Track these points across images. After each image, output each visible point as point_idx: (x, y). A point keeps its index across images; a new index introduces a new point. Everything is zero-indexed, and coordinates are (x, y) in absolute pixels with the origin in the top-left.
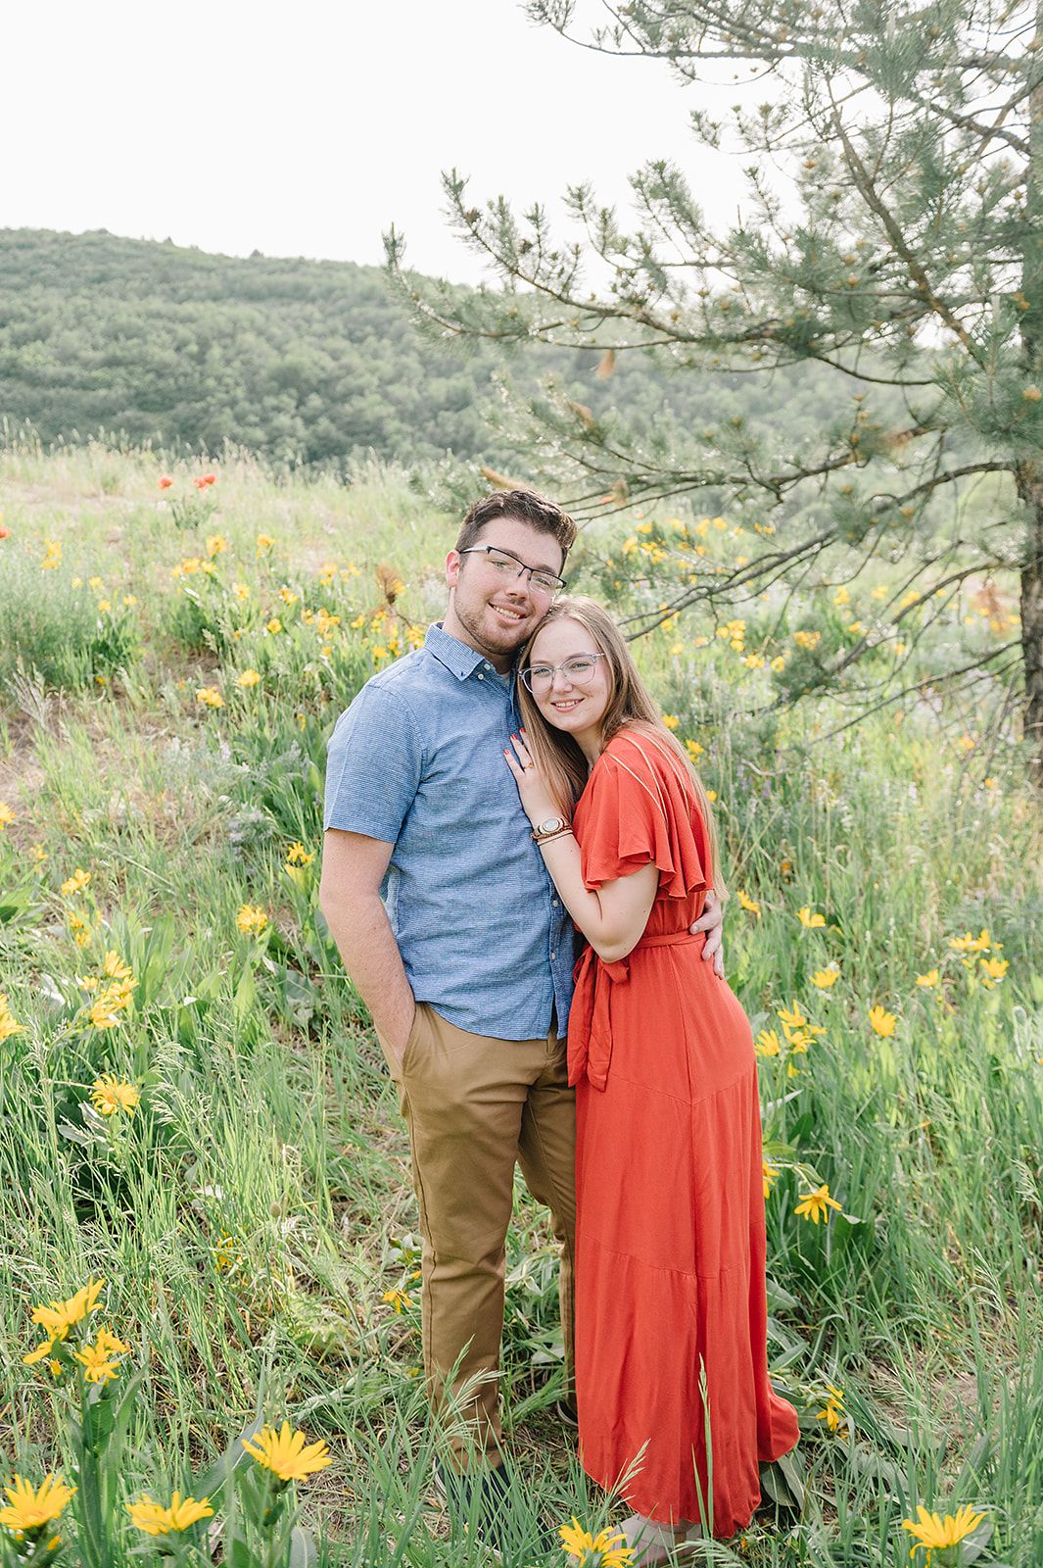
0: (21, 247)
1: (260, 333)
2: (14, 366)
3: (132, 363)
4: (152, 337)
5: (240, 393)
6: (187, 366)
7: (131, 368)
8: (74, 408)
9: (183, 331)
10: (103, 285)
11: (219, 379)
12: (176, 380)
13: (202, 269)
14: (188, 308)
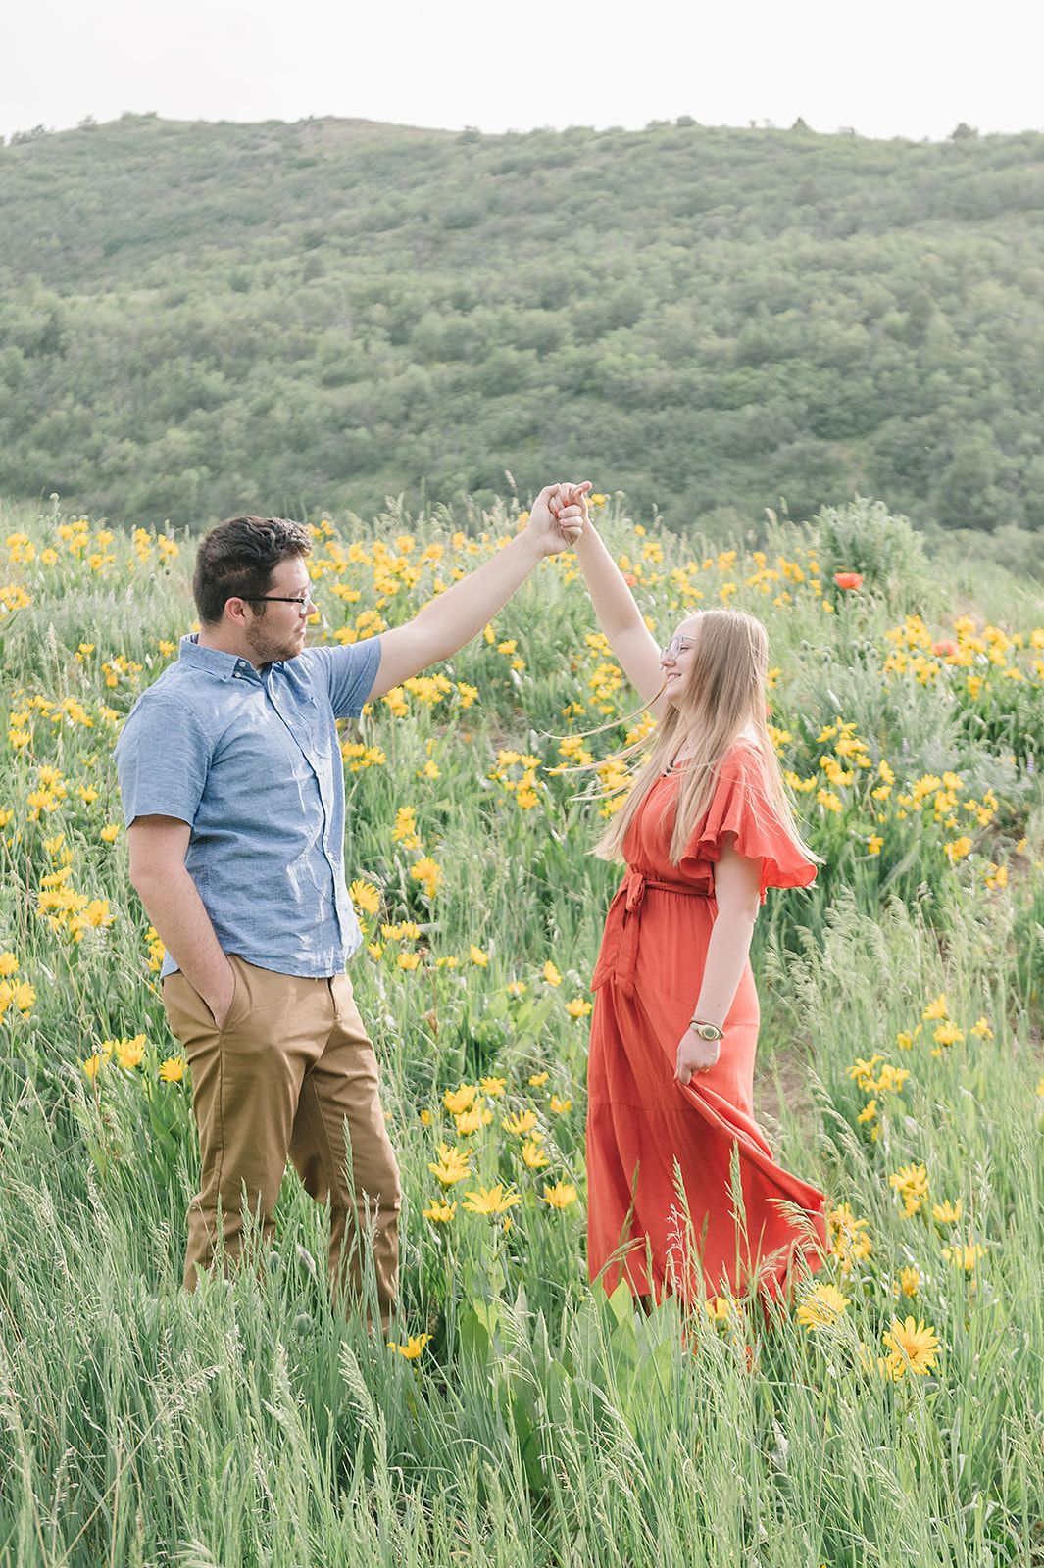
0: (550, 164)
1: (1008, 279)
2: (589, 375)
3: (791, 354)
4: (820, 305)
5: (997, 391)
6: (892, 353)
7: (791, 362)
8: (702, 442)
9: (873, 288)
10: (698, 216)
11: (954, 371)
12: (876, 378)
13: (868, 171)
14: (864, 245)
